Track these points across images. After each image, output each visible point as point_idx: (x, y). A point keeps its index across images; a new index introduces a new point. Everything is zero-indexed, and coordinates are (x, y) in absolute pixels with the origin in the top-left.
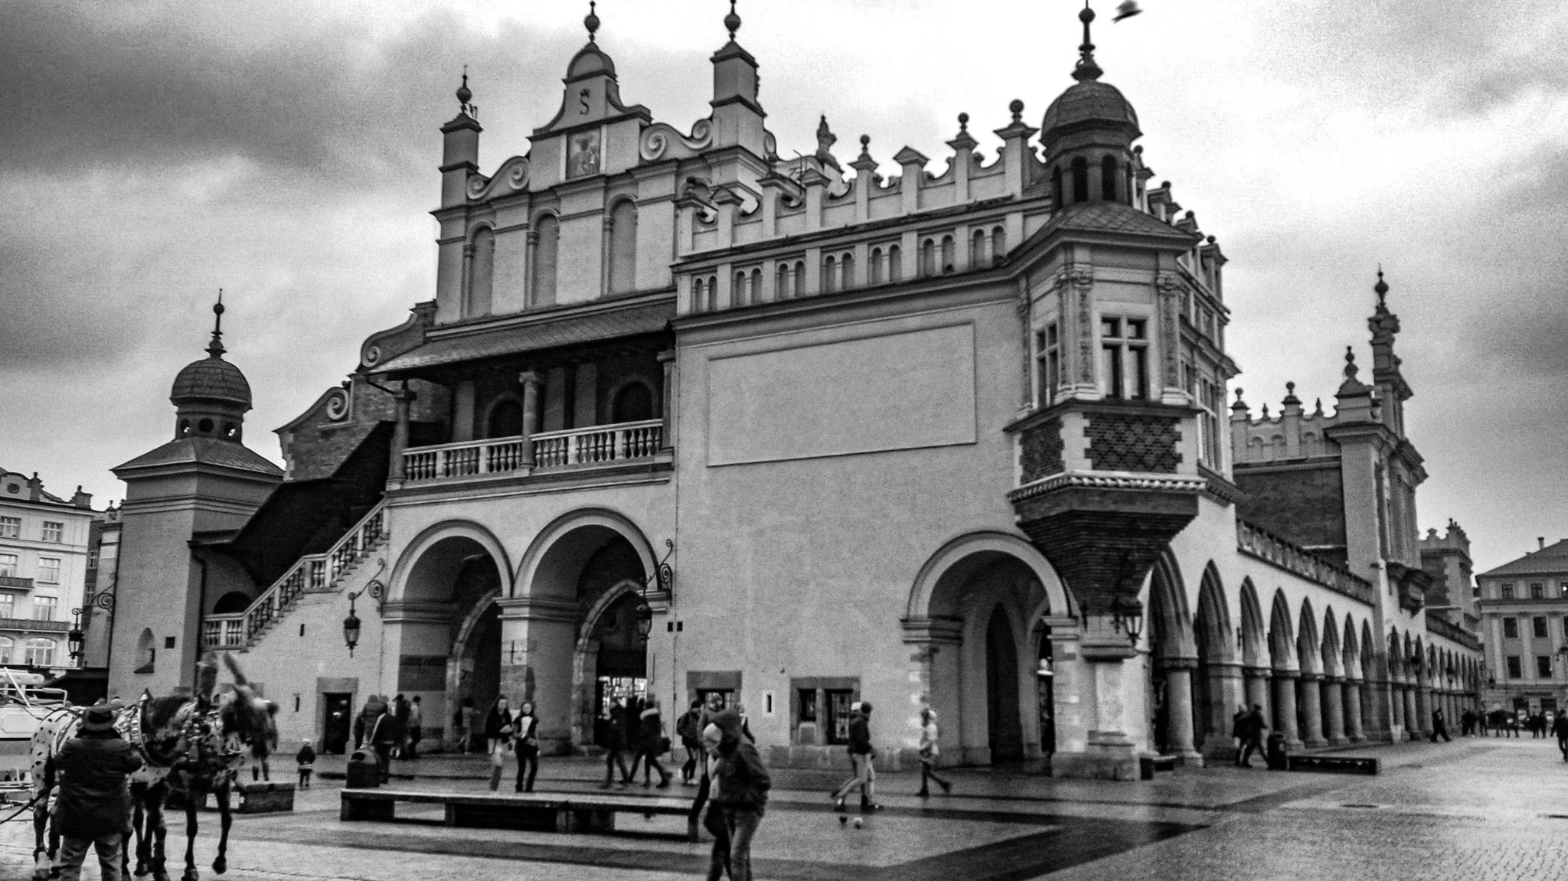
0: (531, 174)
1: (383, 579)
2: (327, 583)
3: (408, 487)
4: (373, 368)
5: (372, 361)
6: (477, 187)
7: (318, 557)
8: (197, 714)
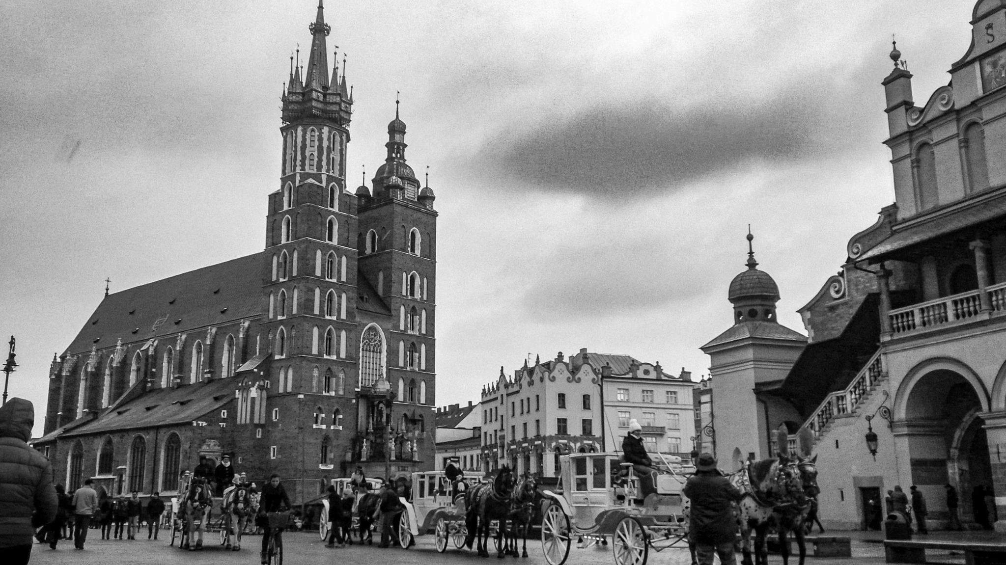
0: (954, 98)
1: (888, 405)
2: (849, 410)
3: (895, 338)
4: (857, 258)
5: (857, 253)
6: (915, 117)
7: (840, 393)
8: (781, 466)
